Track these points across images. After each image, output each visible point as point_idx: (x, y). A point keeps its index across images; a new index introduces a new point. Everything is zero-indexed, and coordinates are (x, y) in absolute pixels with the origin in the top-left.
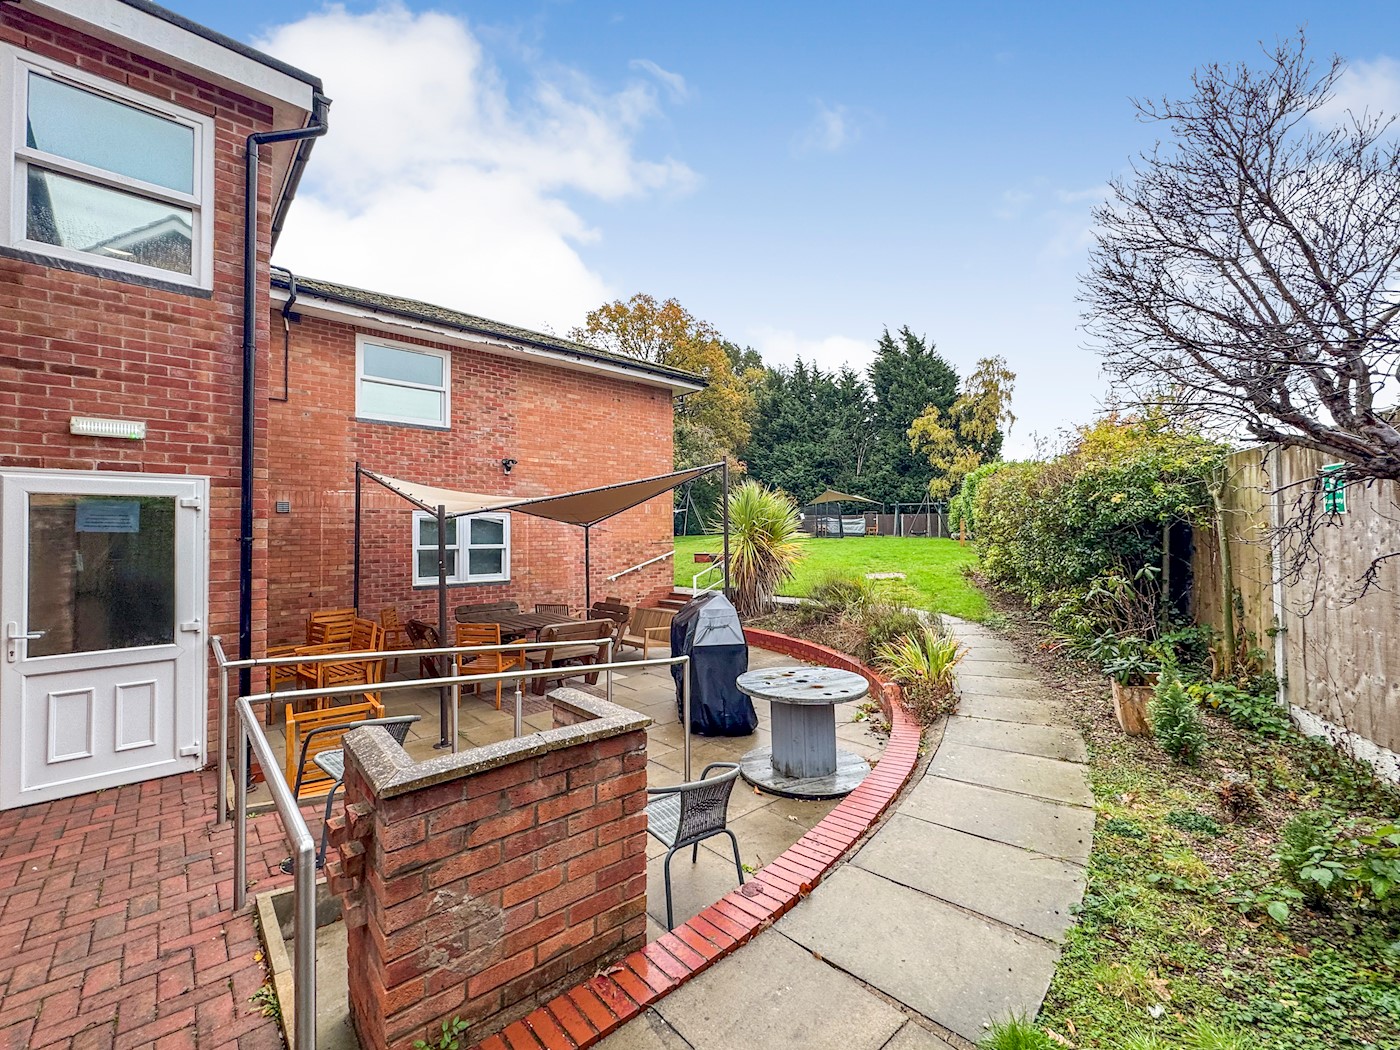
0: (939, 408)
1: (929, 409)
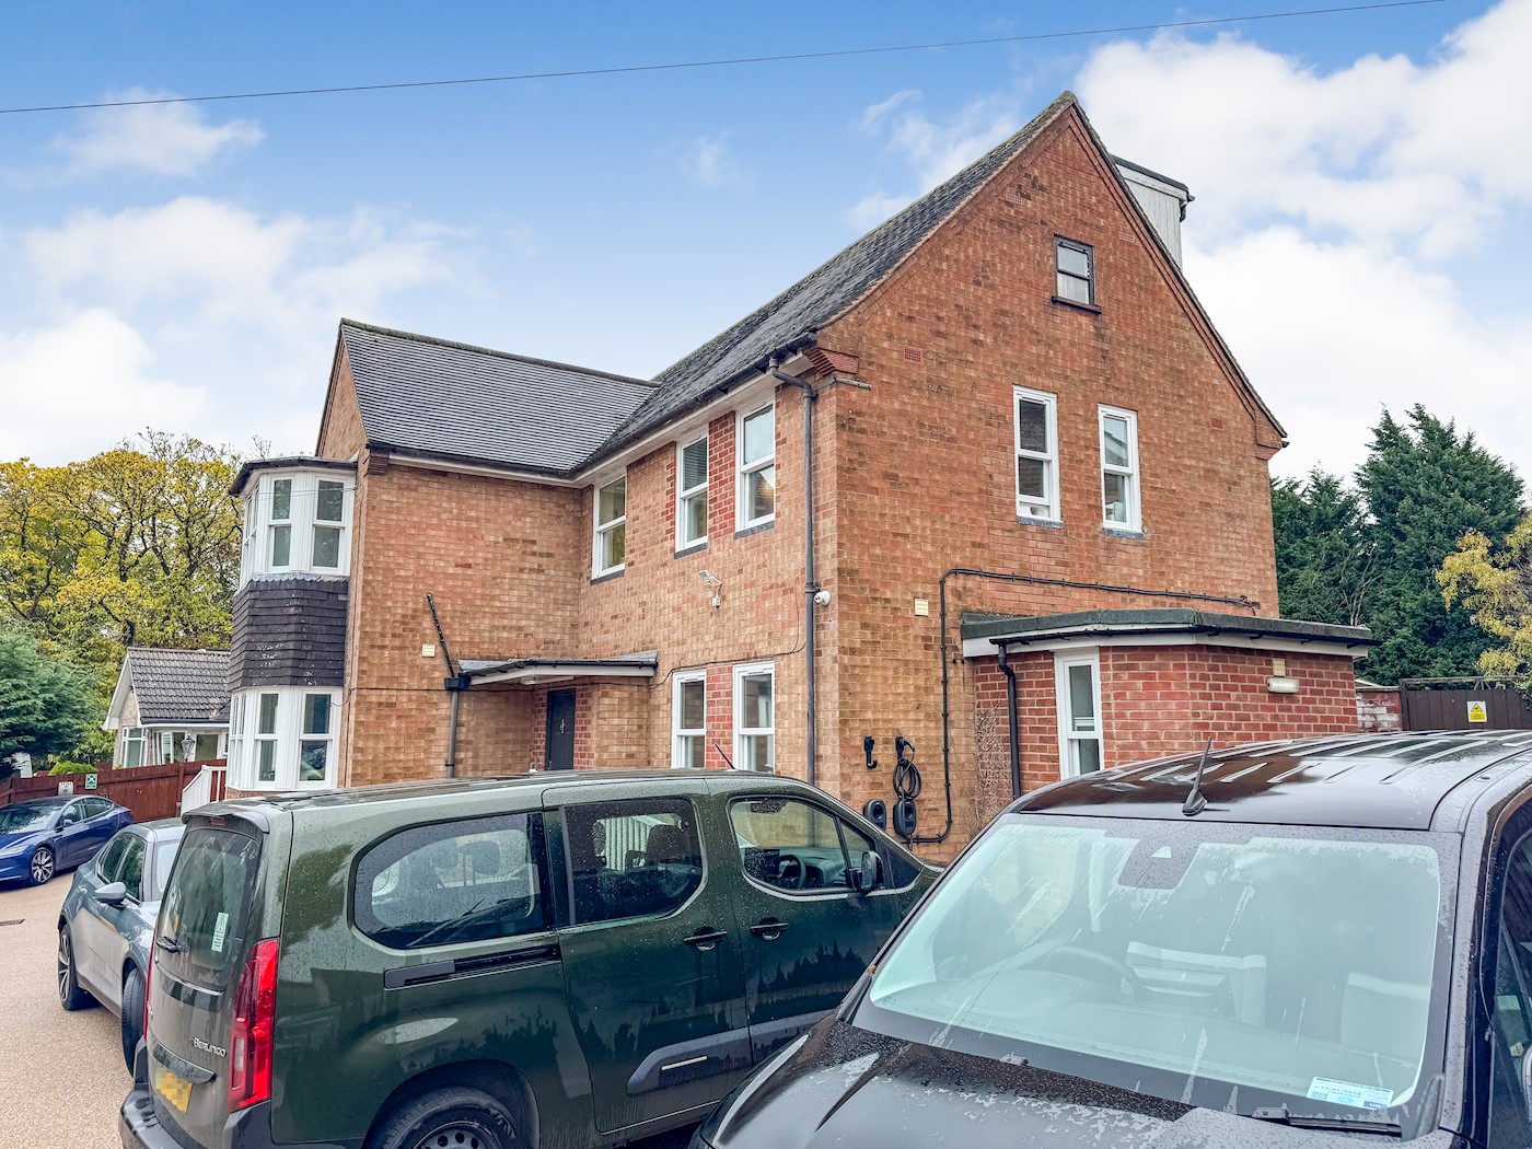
0: (1488, 534)
1: (1469, 538)
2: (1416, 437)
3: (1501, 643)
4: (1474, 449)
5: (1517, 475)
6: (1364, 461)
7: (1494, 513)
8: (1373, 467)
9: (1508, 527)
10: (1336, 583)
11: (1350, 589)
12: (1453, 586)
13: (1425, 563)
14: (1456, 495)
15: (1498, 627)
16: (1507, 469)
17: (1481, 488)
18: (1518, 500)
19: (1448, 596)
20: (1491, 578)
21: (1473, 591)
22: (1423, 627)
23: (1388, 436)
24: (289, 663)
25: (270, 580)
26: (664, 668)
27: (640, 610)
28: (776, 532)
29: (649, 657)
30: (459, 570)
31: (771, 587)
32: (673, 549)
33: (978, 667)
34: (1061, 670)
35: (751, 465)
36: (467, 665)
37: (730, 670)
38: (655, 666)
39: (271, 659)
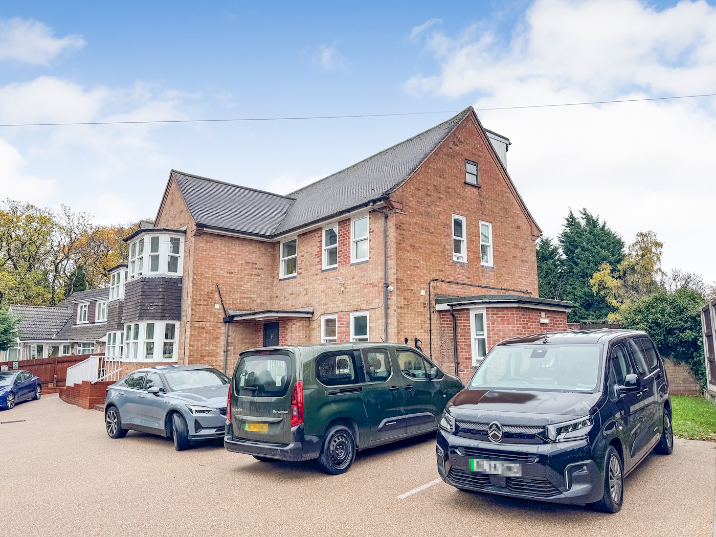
0: (611, 264)
1: (603, 266)
2: (583, 223)
3: (614, 310)
4: (606, 228)
5: (623, 240)
6: (561, 232)
7: (613, 255)
8: (565, 234)
9: (619, 261)
10: (549, 284)
11: (555, 286)
12: (597, 286)
13: (586, 276)
14: (598, 247)
15: (614, 303)
16: (619, 237)
17: (608, 245)
18: (623, 250)
19: (595, 289)
20: (612, 283)
21: (604, 288)
22: (584, 303)
23: (572, 222)
24: (160, 311)
25: (150, 277)
26: (317, 314)
27: (305, 292)
28: (369, 264)
29: (310, 310)
30: (228, 275)
31: (367, 284)
32: (321, 269)
33: (441, 314)
34: (472, 315)
35: (357, 239)
36: (231, 313)
37: (349, 315)
38: (313, 313)
39: (152, 310)
